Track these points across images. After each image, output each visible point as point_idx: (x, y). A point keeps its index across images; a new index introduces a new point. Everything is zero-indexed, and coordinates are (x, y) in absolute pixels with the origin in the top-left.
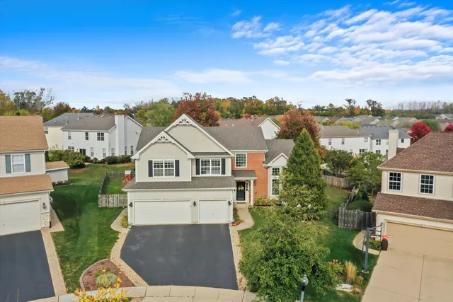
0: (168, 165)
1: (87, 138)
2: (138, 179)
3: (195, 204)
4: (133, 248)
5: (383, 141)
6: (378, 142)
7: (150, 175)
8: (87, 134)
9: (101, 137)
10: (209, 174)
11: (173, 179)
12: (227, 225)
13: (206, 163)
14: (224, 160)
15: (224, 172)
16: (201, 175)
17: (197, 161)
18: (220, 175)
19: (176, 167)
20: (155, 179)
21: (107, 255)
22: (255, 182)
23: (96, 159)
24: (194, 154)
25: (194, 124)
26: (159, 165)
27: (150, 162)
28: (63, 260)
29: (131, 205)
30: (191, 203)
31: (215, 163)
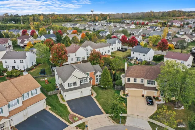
0: (73, 83)
1: (15, 62)
2: (65, 89)
3: (82, 92)
5: (114, 45)
6: (112, 45)
9: (22, 62)
10: (83, 83)
11: (75, 86)
12: (90, 95)
13: (82, 80)
14: (87, 79)
15: (87, 82)
16: (81, 84)
18: (86, 83)
20: (70, 87)
24: (80, 79)
25: (79, 71)
29: (65, 96)
31: (85, 80)
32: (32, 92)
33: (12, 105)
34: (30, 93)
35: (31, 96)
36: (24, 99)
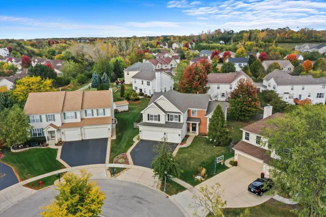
0: (155, 116)
1: (143, 84)
2: (144, 121)
3: (165, 134)
4: (136, 150)
7: (149, 120)
8: (142, 81)
9: (148, 84)
10: (173, 121)
11: (157, 122)
13: (172, 116)
14: (179, 116)
15: (180, 121)
16: (170, 121)
17: (168, 115)
18: (178, 122)
19: (158, 117)
21: (126, 151)
22: (199, 124)
23: (146, 95)
24: (167, 112)
25: (167, 100)
26: (152, 116)
27: (148, 114)
28: (112, 151)
29: (141, 131)
30: (163, 133)
31: (176, 117)
32: (97, 110)
33: (69, 118)
34: (95, 111)
35: (95, 116)
36: (86, 116)
